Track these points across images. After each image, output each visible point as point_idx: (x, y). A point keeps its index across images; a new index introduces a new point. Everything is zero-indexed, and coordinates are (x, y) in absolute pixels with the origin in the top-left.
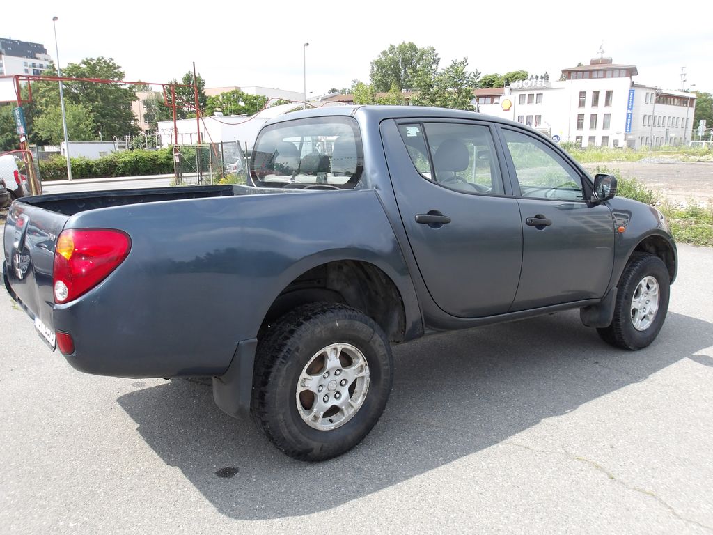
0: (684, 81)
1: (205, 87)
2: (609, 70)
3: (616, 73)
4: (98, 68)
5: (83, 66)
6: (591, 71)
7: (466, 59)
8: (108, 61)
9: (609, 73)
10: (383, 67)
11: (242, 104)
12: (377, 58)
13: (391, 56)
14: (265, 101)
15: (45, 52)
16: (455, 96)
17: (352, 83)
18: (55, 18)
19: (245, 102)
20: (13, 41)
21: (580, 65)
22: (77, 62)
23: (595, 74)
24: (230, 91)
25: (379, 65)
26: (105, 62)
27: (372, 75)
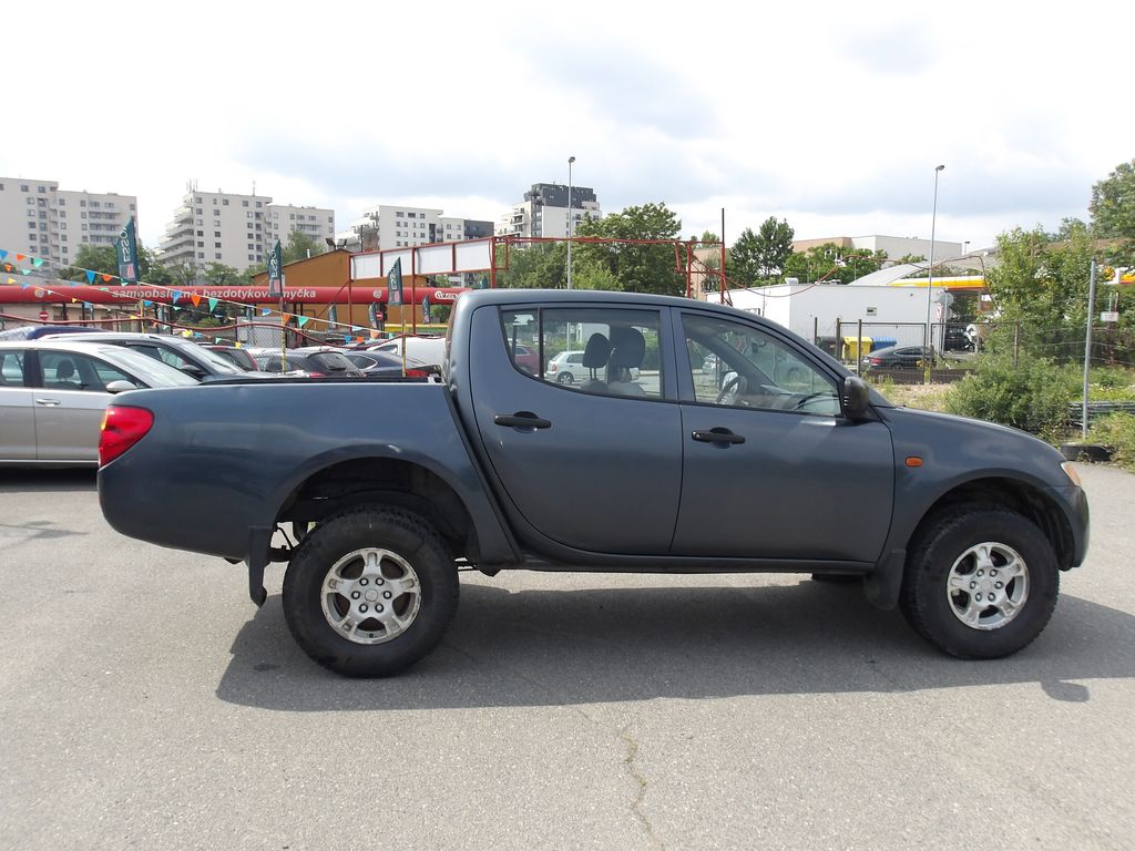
1: (793, 240)
4: (646, 217)
5: (626, 217)
8: (658, 208)
14: (882, 258)
15: (593, 198)
17: (1060, 224)
18: (572, 159)
19: (846, 261)
20: (557, 187)
22: (619, 212)
24: (822, 245)
25: (1108, 189)
26: (655, 209)
27: (1095, 209)
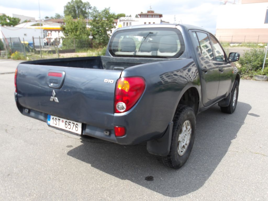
0: (175, 20)
2: (154, 15)
3: (156, 16)
6: (148, 15)
7: (109, 8)
9: (154, 16)
10: (69, 9)
11: (8, 21)
12: (66, 5)
13: (72, 4)
14: (19, 20)
16: (107, 22)
17: (55, 15)
19: (10, 20)
21: (142, 13)
23: (149, 16)
25: (67, 7)
